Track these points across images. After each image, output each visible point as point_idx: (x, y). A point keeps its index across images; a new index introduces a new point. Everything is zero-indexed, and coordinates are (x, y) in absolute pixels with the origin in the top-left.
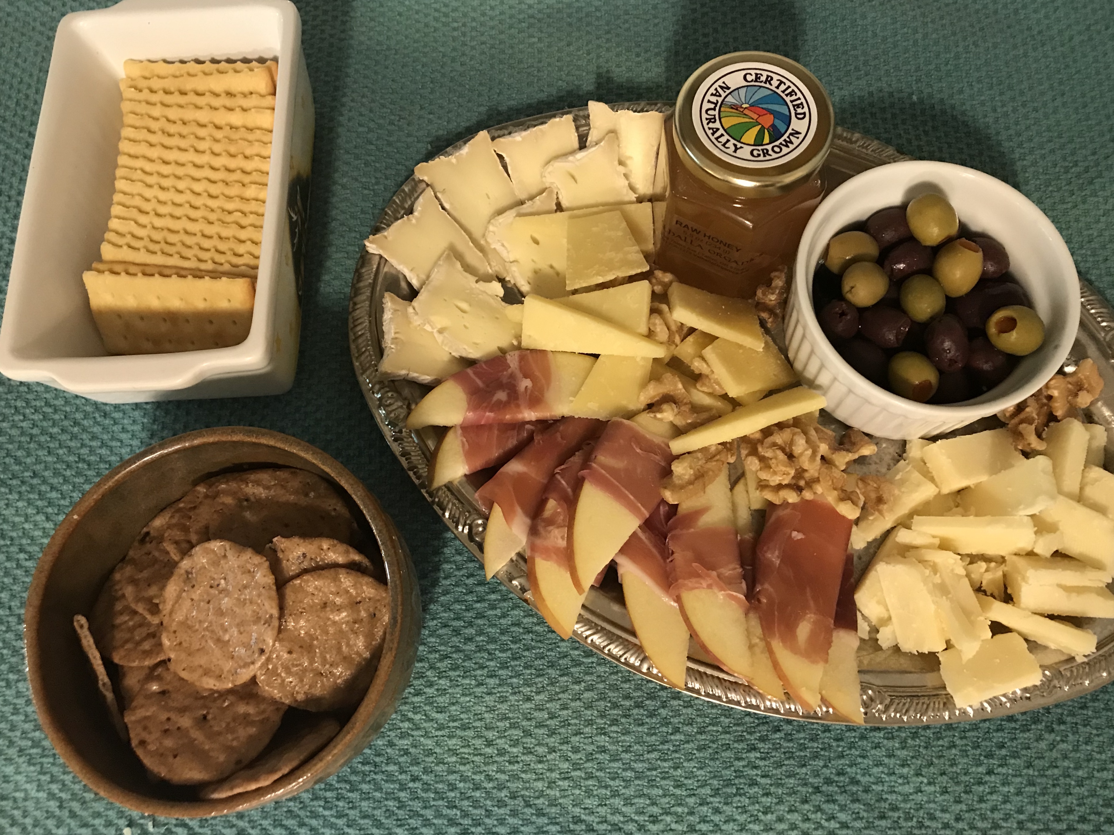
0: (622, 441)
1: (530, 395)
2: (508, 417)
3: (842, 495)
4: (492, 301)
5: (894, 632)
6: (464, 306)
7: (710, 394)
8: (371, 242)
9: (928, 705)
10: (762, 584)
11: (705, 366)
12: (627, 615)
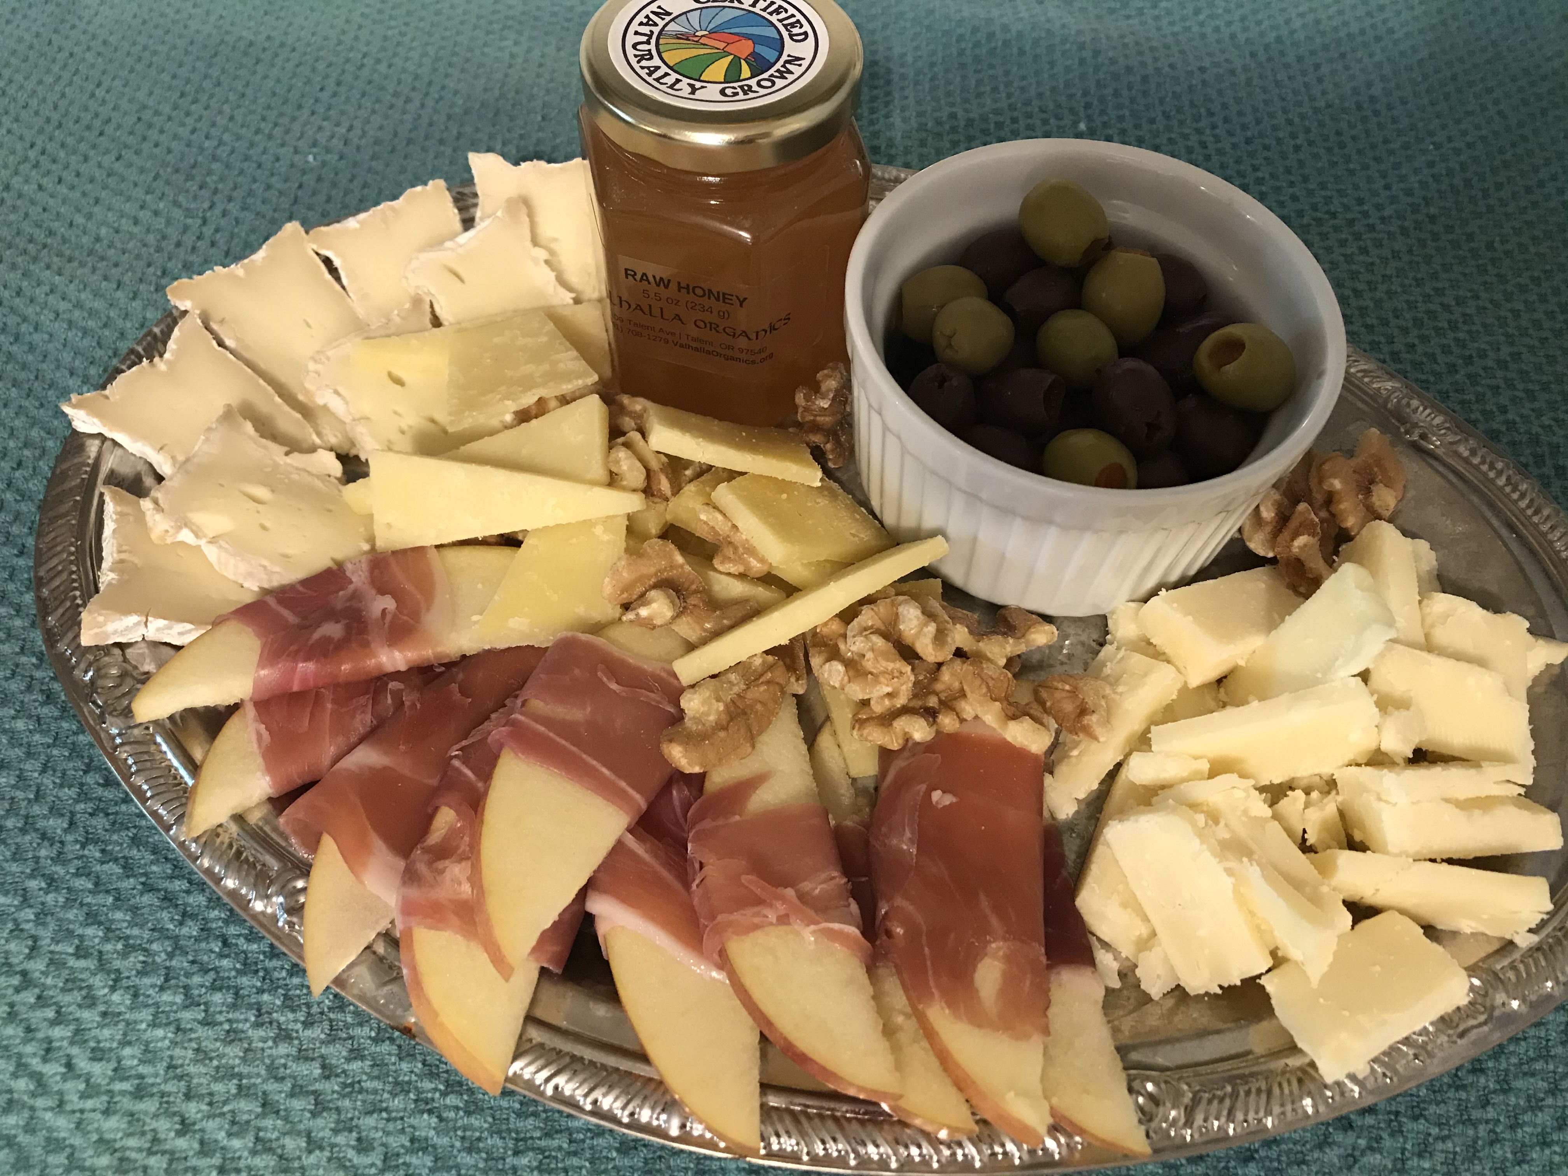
0: (577, 671)
1: (392, 623)
2: (345, 667)
3: (1012, 710)
4: (318, 483)
5: (1166, 959)
6: (262, 492)
7: (742, 576)
8: (75, 407)
9: (1269, 1093)
10: (889, 899)
11: (720, 517)
12: (624, 1021)
